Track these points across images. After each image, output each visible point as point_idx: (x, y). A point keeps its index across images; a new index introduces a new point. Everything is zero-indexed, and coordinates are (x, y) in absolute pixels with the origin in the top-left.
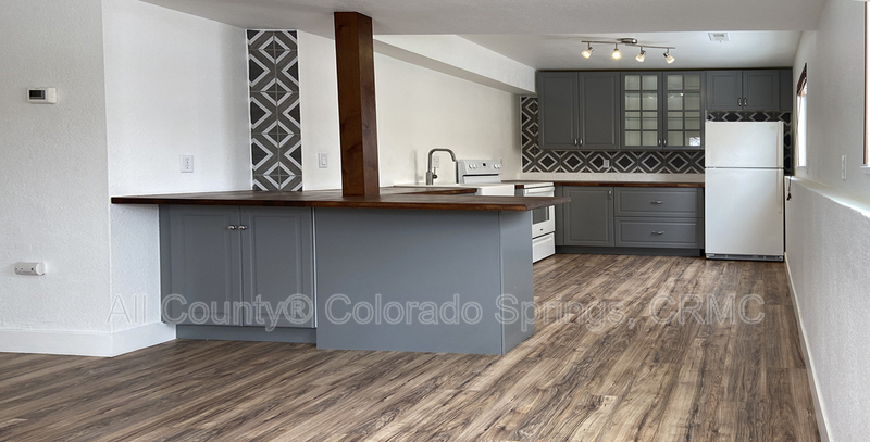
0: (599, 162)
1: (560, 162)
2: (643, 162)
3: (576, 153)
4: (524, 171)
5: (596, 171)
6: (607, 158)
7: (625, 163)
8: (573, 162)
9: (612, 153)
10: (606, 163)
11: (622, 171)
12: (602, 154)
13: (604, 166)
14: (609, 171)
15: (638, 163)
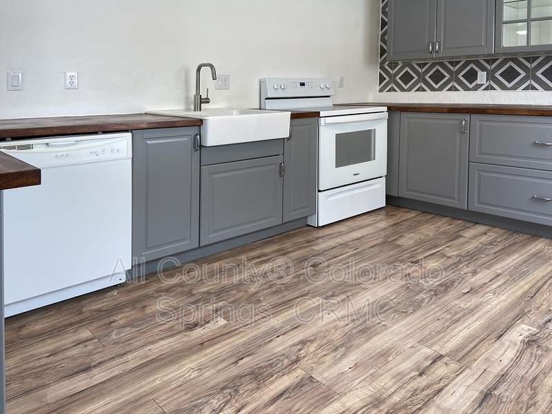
0: (472, 76)
1: (422, 78)
2: (539, 74)
3: (442, 65)
4: (381, 91)
5: (466, 89)
6: (483, 69)
7: (510, 75)
8: (437, 77)
9: (491, 62)
10: (482, 77)
11: (504, 88)
12: (477, 63)
13: (479, 81)
14: (486, 89)
15: (531, 74)
